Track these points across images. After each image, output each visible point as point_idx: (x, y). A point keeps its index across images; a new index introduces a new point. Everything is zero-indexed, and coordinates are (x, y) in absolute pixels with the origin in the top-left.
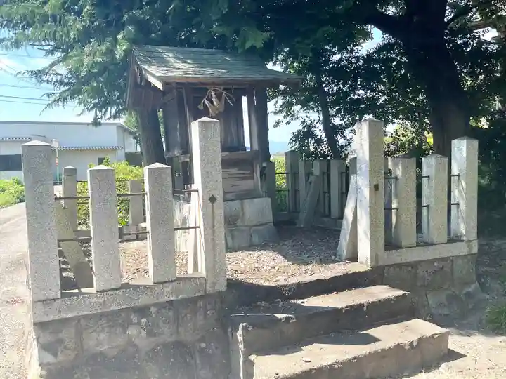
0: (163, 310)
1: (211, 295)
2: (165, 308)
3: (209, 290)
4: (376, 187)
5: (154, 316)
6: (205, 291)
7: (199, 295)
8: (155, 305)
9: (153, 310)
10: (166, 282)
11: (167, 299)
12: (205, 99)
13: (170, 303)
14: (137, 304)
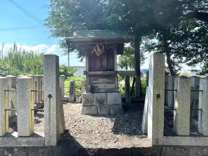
0: (21, 151)
1: (47, 147)
2: (22, 150)
3: (46, 144)
4: (158, 96)
5: (16, 153)
6: (44, 144)
7: (41, 146)
8: (17, 148)
9: (16, 150)
10: (23, 137)
11: (23, 145)
12: (94, 49)
13: (25, 147)
14: (8, 145)
